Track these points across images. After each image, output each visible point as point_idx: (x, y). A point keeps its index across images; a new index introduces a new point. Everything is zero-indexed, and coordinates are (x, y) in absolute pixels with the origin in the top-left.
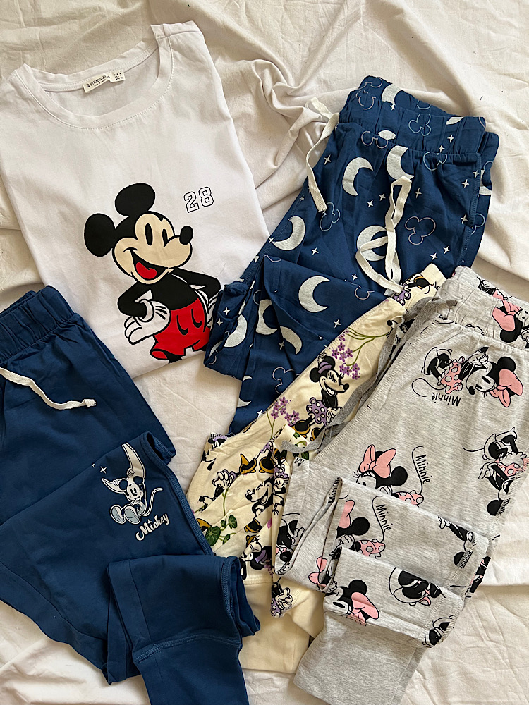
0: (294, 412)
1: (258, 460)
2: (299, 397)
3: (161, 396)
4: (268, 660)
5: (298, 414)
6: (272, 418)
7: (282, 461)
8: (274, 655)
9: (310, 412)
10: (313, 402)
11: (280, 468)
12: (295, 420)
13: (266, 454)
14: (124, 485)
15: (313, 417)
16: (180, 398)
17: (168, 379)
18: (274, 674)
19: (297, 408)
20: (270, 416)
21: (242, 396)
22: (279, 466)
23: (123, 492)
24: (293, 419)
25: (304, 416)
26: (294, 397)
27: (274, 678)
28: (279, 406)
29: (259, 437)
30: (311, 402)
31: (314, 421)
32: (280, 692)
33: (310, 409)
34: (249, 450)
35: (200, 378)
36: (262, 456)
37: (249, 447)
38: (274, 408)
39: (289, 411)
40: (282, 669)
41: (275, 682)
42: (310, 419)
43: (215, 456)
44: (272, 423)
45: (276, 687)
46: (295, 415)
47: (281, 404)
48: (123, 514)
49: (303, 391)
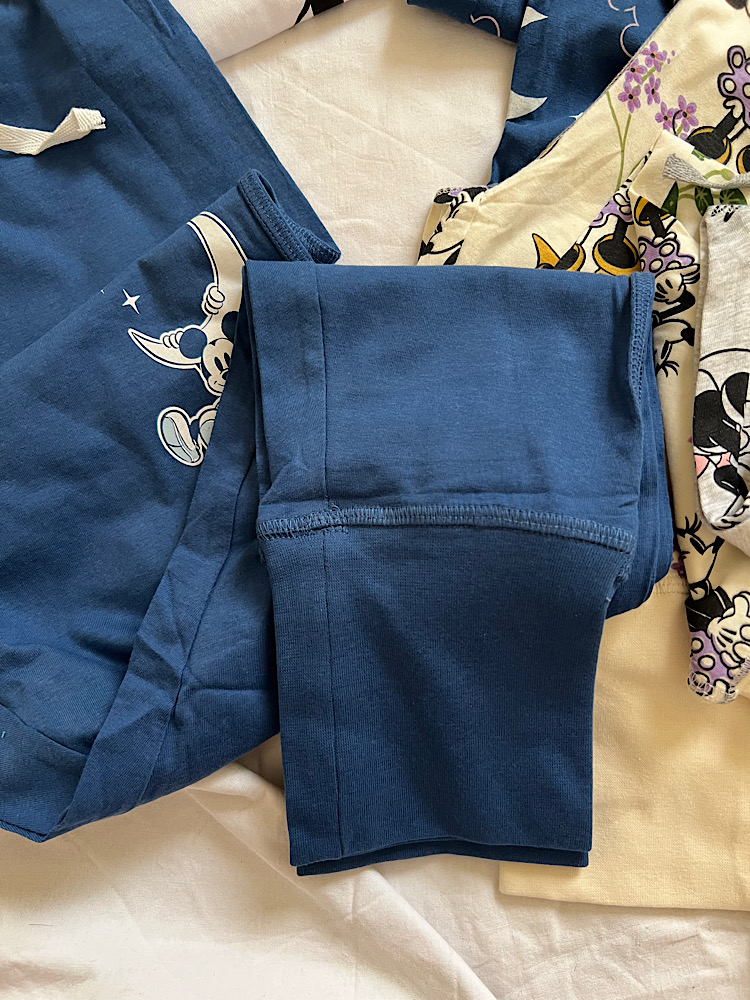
0: (681, 102)
1: (588, 246)
2: (697, 44)
3: (288, 114)
4: (681, 872)
5: (692, 107)
6: (622, 109)
7: (666, 223)
8: (701, 852)
9: (729, 97)
10: (738, 60)
11: (662, 244)
12: (685, 126)
13: (610, 227)
14: (193, 345)
15: (737, 114)
16: (342, 113)
17: (303, 66)
18: (703, 921)
19: (690, 84)
20: (616, 102)
21: (521, 83)
22: (659, 240)
23: (190, 363)
24: (679, 122)
25: (710, 114)
26: (682, 43)
27: (705, 935)
28: (642, 70)
29: (585, 177)
30: (730, 61)
31: (740, 125)
32: (727, 981)
33: (729, 85)
34: (556, 223)
35: (395, 58)
36: (596, 234)
37: (556, 215)
38: (629, 78)
39: (669, 98)
40: (732, 901)
41: (710, 948)
42: (729, 122)
43: (462, 233)
44: (623, 124)
45: (712, 966)
46: (685, 111)
47: (648, 62)
48: (194, 438)
49: (706, 27)
